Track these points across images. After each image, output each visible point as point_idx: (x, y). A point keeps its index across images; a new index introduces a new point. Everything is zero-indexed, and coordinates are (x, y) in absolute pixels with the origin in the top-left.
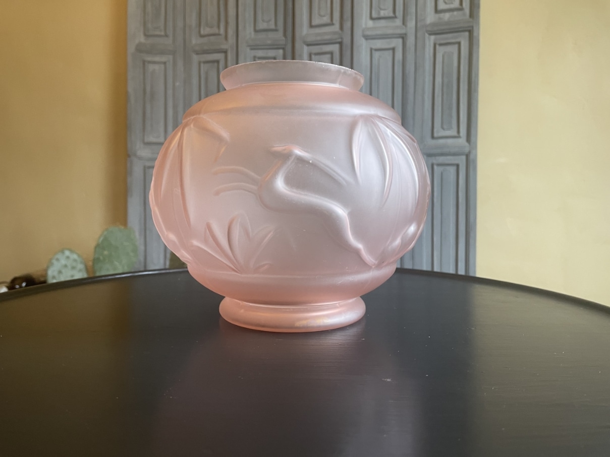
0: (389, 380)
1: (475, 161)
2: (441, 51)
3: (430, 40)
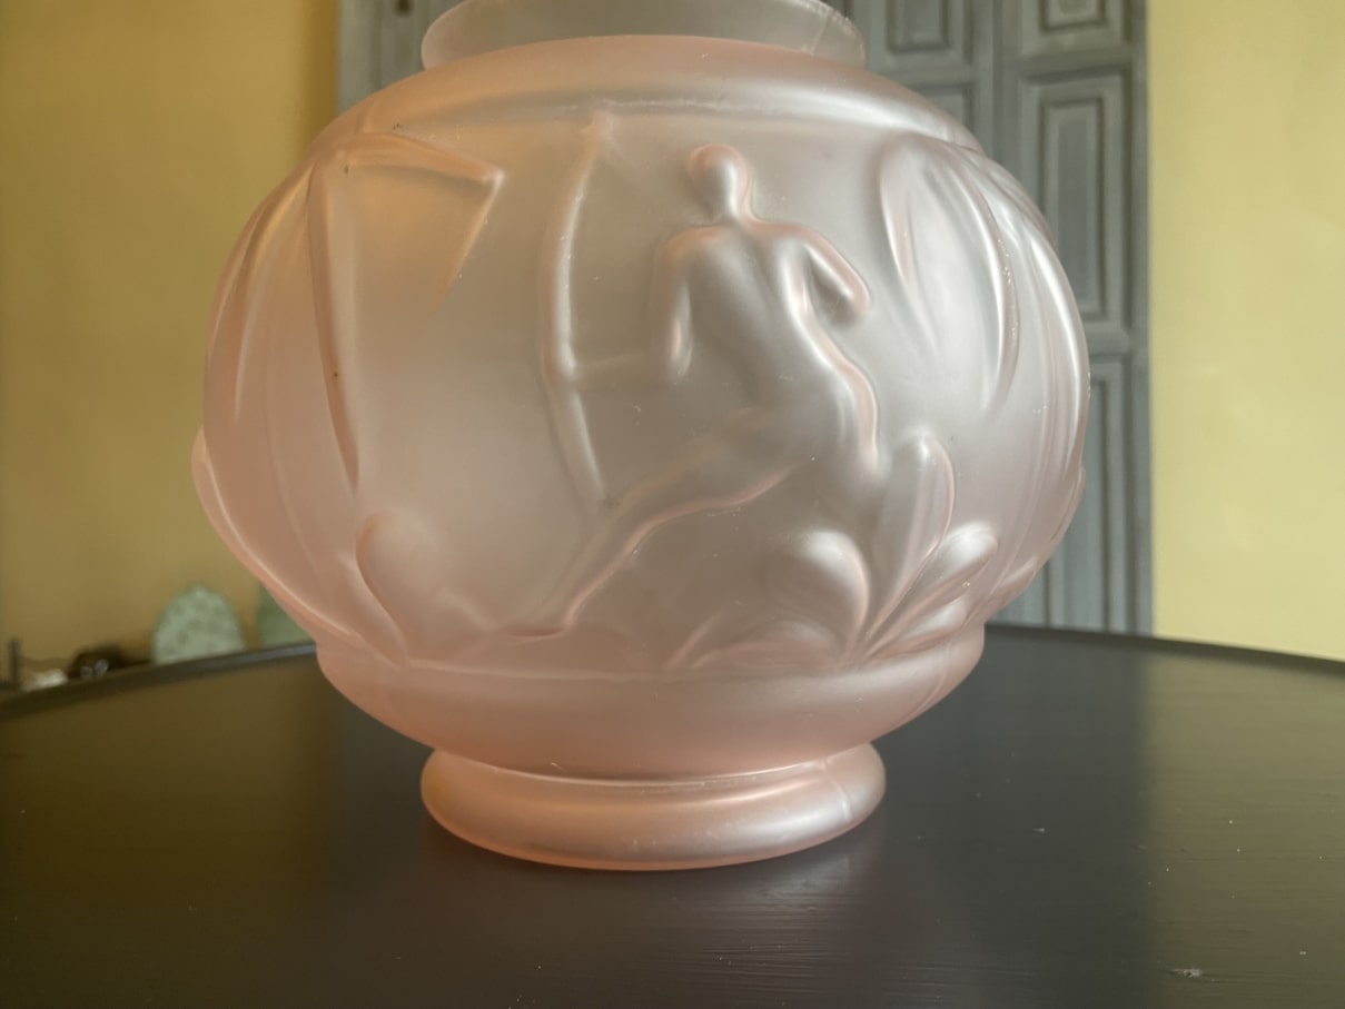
0: (1042, 830)
1: (1144, 374)
2: (1057, 118)
3: (1032, 95)
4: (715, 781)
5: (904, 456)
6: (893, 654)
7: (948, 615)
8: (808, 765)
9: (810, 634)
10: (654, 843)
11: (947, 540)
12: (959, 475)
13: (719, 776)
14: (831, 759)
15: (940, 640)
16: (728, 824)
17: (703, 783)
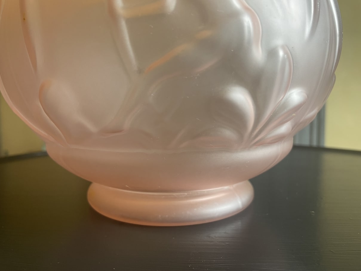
4: (191, 193)
5: (272, 53)
6: (262, 144)
7: (284, 129)
8: (226, 188)
9: (228, 133)
10: (167, 216)
11: (288, 94)
12: (295, 65)
13: (192, 191)
14: (235, 185)
15: (280, 139)
16: (195, 209)
17: (186, 194)
